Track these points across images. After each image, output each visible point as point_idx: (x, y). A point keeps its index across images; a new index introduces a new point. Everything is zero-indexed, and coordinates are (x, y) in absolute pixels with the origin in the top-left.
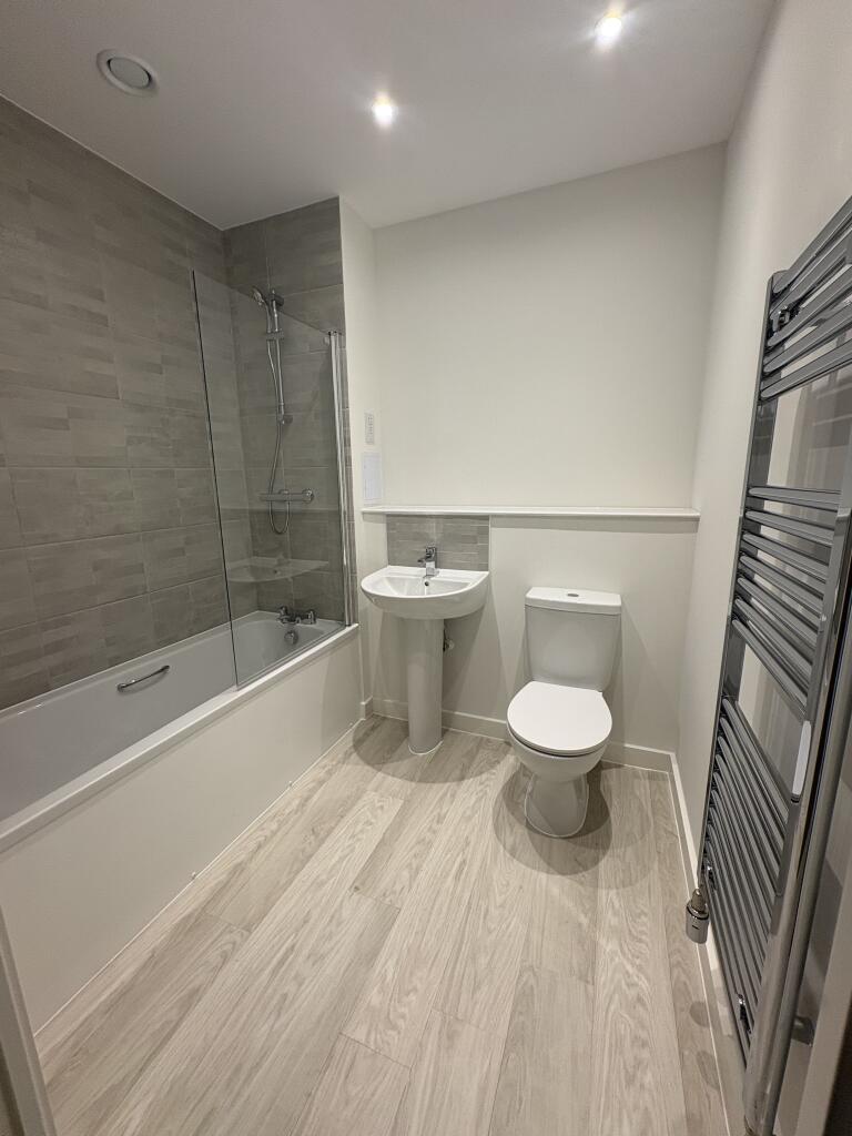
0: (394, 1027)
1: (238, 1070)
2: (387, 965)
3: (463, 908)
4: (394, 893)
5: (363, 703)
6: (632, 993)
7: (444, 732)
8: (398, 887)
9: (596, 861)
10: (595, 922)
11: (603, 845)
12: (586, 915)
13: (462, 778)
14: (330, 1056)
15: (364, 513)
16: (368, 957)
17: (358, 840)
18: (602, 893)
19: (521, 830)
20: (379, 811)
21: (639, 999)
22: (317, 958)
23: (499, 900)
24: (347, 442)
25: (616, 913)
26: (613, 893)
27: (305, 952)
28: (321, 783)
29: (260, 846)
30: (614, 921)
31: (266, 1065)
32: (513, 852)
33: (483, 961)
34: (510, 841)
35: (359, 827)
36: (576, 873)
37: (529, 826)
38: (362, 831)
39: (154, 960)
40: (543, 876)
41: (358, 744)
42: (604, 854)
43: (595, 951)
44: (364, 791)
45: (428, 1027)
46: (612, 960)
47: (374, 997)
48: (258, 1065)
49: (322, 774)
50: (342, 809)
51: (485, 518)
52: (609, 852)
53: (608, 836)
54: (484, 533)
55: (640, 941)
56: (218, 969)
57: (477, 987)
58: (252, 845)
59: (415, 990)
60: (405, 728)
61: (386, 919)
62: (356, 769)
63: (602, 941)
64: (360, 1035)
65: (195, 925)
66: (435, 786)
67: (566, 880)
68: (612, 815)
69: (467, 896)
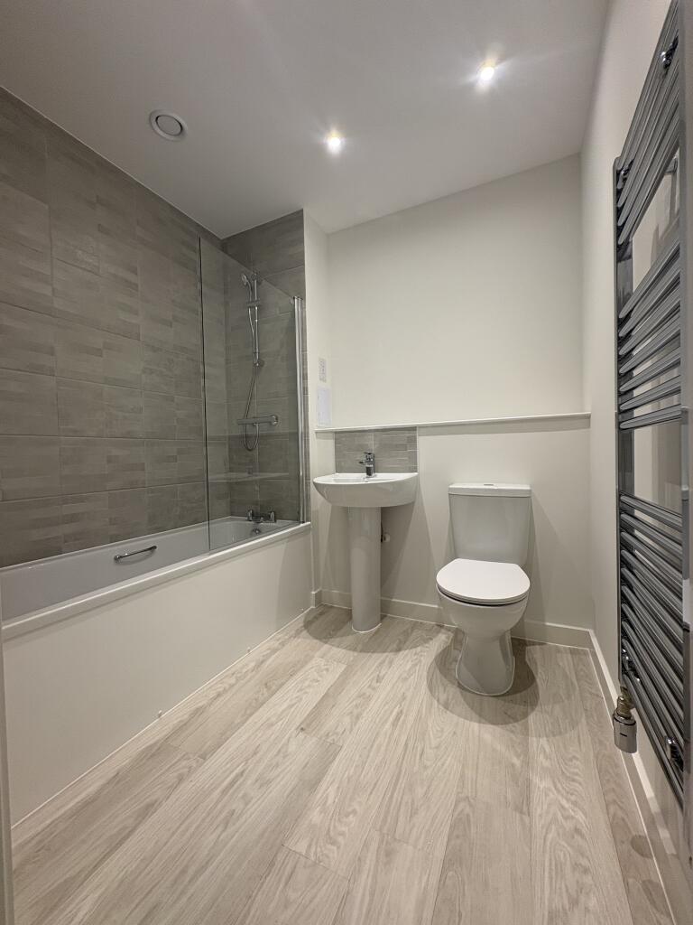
0: (334, 843)
1: (184, 872)
2: (329, 791)
3: (400, 749)
4: (337, 734)
5: (313, 593)
6: (569, 825)
7: (383, 617)
8: (340, 730)
9: (525, 715)
10: (527, 763)
11: (532, 702)
12: (518, 756)
13: (399, 650)
14: (272, 864)
15: (316, 433)
16: (311, 783)
17: (306, 693)
18: (533, 740)
19: (453, 691)
20: (325, 672)
21: (577, 831)
22: (264, 783)
23: (434, 743)
24: (305, 377)
25: (546, 757)
26: (543, 741)
27: (254, 777)
28: (275, 651)
29: (219, 695)
30: (546, 764)
31: (210, 869)
32: (446, 706)
33: (420, 791)
34: (443, 697)
35: (307, 683)
36: (506, 723)
37: (460, 686)
38: (309, 686)
39: (117, 779)
40: (475, 726)
41: (307, 625)
42: (533, 710)
43: (528, 786)
44: (313, 657)
45: (366, 845)
46: (547, 795)
47: (315, 816)
48: (203, 868)
49: (276, 644)
50: (293, 670)
51: (413, 429)
52: (538, 708)
53: (536, 696)
54: (413, 441)
55: (574, 780)
56: (174, 788)
57: (414, 813)
58: (212, 694)
59: (354, 812)
60: (349, 614)
61: (329, 753)
62: (305, 642)
63: (536, 780)
64: (301, 847)
65: (155, 753)
66: (375, 655)
67: (498, 729)
68: (538, 680)
69: (403, 739)
